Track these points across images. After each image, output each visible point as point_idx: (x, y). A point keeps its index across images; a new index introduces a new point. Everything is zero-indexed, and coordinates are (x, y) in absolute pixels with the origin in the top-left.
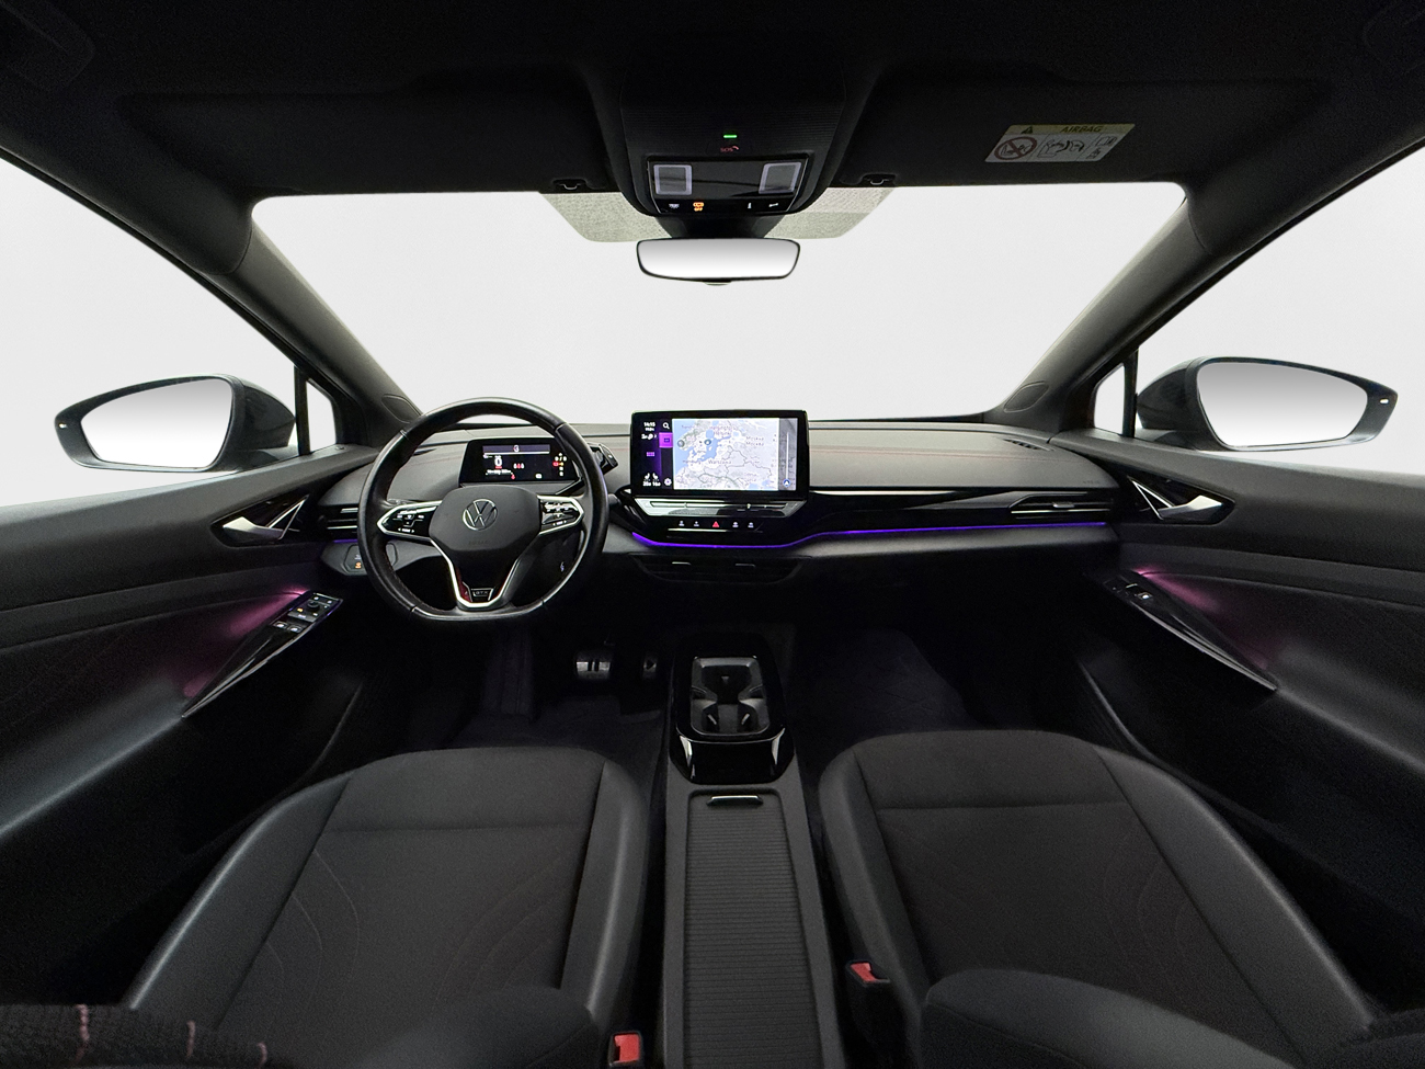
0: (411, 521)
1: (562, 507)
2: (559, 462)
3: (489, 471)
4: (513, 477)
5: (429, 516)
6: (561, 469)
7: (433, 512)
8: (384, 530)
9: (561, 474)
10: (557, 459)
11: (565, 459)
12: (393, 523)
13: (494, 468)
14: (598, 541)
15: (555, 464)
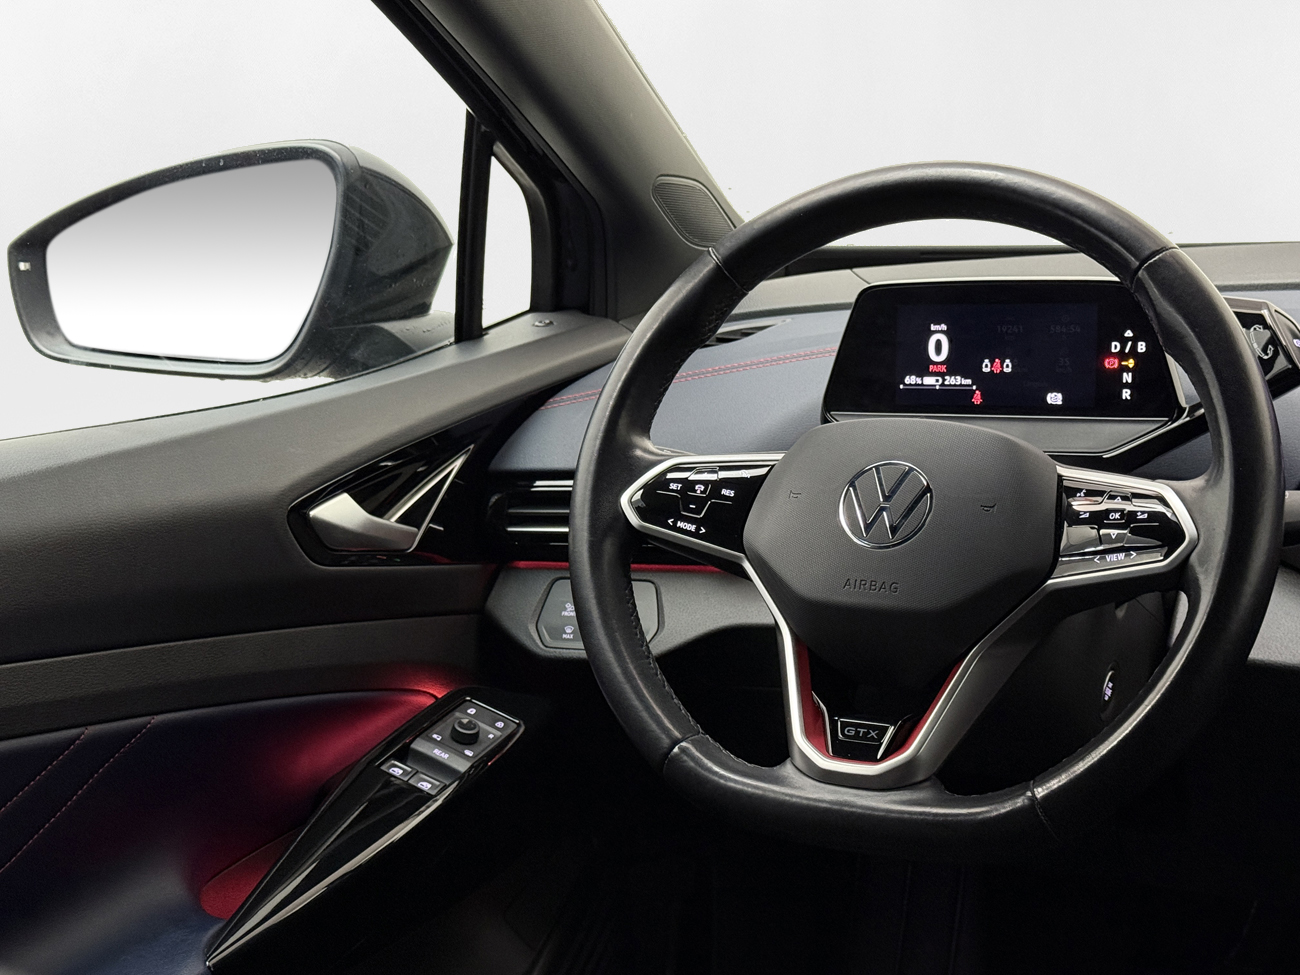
0: (700, 502)
1: (1128, 507)
2: (1122, 356)
3: (911, 380)
4: (977, 399)
5: (749, 490)
6: (1127, 378)
7: (759, 481)
8: (634, 520)
9: (1126, 394)
10: (1115, 347)
11: (1142, 347)
12: (660, 502)
13: (923, 366)
14: (1235, 624)
15: (1111, 364)
